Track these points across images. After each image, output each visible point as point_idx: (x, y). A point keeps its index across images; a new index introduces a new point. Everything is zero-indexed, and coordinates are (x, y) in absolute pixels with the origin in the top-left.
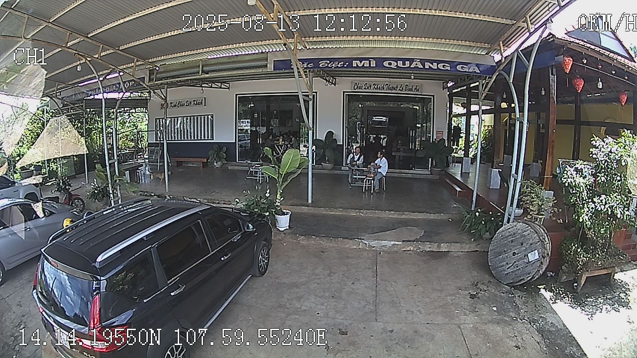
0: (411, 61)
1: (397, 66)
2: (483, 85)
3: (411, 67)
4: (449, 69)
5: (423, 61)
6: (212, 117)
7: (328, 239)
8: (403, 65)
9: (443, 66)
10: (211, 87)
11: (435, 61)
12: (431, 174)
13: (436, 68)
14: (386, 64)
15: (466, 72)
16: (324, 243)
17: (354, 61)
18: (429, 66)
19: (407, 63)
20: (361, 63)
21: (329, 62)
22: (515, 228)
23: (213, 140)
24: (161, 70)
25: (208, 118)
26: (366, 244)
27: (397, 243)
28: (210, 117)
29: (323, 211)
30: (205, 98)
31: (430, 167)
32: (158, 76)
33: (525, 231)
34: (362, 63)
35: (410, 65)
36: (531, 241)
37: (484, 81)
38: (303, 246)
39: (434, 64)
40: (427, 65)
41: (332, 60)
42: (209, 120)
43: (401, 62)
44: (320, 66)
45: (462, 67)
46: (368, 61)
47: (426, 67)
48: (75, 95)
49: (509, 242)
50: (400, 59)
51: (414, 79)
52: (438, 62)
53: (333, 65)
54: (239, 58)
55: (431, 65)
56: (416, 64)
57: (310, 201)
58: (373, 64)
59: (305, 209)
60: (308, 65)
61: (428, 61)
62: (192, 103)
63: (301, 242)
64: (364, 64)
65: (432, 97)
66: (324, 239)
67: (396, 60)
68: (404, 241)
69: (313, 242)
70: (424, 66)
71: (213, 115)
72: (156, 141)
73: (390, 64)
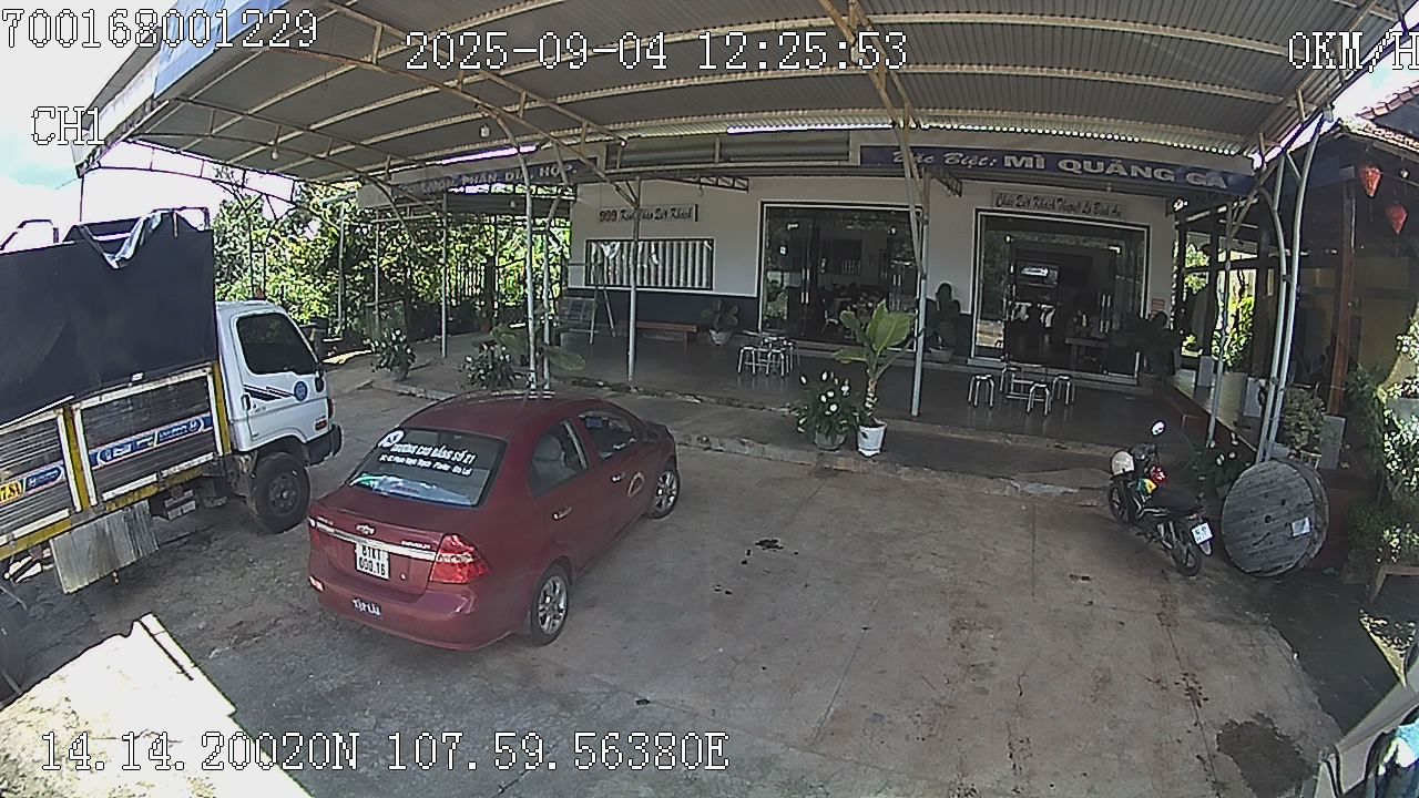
0: (1107, 161)
1: (1082, 169)
2: (1233, 211)
3: (1107, 172)
4: (1172, 179)
5: (1127, 164)
6: (712, 245)
7: (951, 476)
8: (1093, 168)
9: (1163, 174)
10: (717, 185)
11: (1149, 164)
12: (1138, 385)
13: (1150, 176)
14: (1062, 165)
15: (1201, 185)
16: (944, 481)
17: (1006, 158)
18: (1139, 173)
19: (1100, 164)
20: (1019, 159)
21: (961, 155)
22: (1274, 472)
23: (711, 289)
24: (633, 147)
25: (702, 245)
26: (1016, 488)
27: (1071, 490)
28: (706, 242)
29: (939, 431)
30: (697, 206)
31: (1136, 369)
32: (625, 157)
33: (1290, 480)
34: (1021, 162)
35: (1105, 169)
36: (1299, 501)
37: (1236, 204)
38: (905, 485)
39: (1147, 168)
40: (1134, 172)
41: (967, 152)
42: (705, 250)
43: (1090, 163)
44: (947, 162)
45: (1195, 177)
46: (1031, 159)
47: (1132, 174)
48: (427, 181)
49: (1261, 495)
50: (1088, 158)
51: (1112, 191)
52: (1155, 166)
53: (970, 162)
54: (792, 137)
55: (1141, 171)
56: (1116, 169)
57: (915, 413)
58: (1041, 164)
59: (906, 426)
60: (924, 158)
61: (1136, 162)
62: (669, 215)
63: (901, 477)
64: (1024, 162)
65: (1145, 230)
66: (944, 474)
67: (1081, 158)
68: (1082, 488)
69: (926, 478)
70: (1130, 173)
71: (712, 240)
72: (586, 285)
73: (1070, 165)
